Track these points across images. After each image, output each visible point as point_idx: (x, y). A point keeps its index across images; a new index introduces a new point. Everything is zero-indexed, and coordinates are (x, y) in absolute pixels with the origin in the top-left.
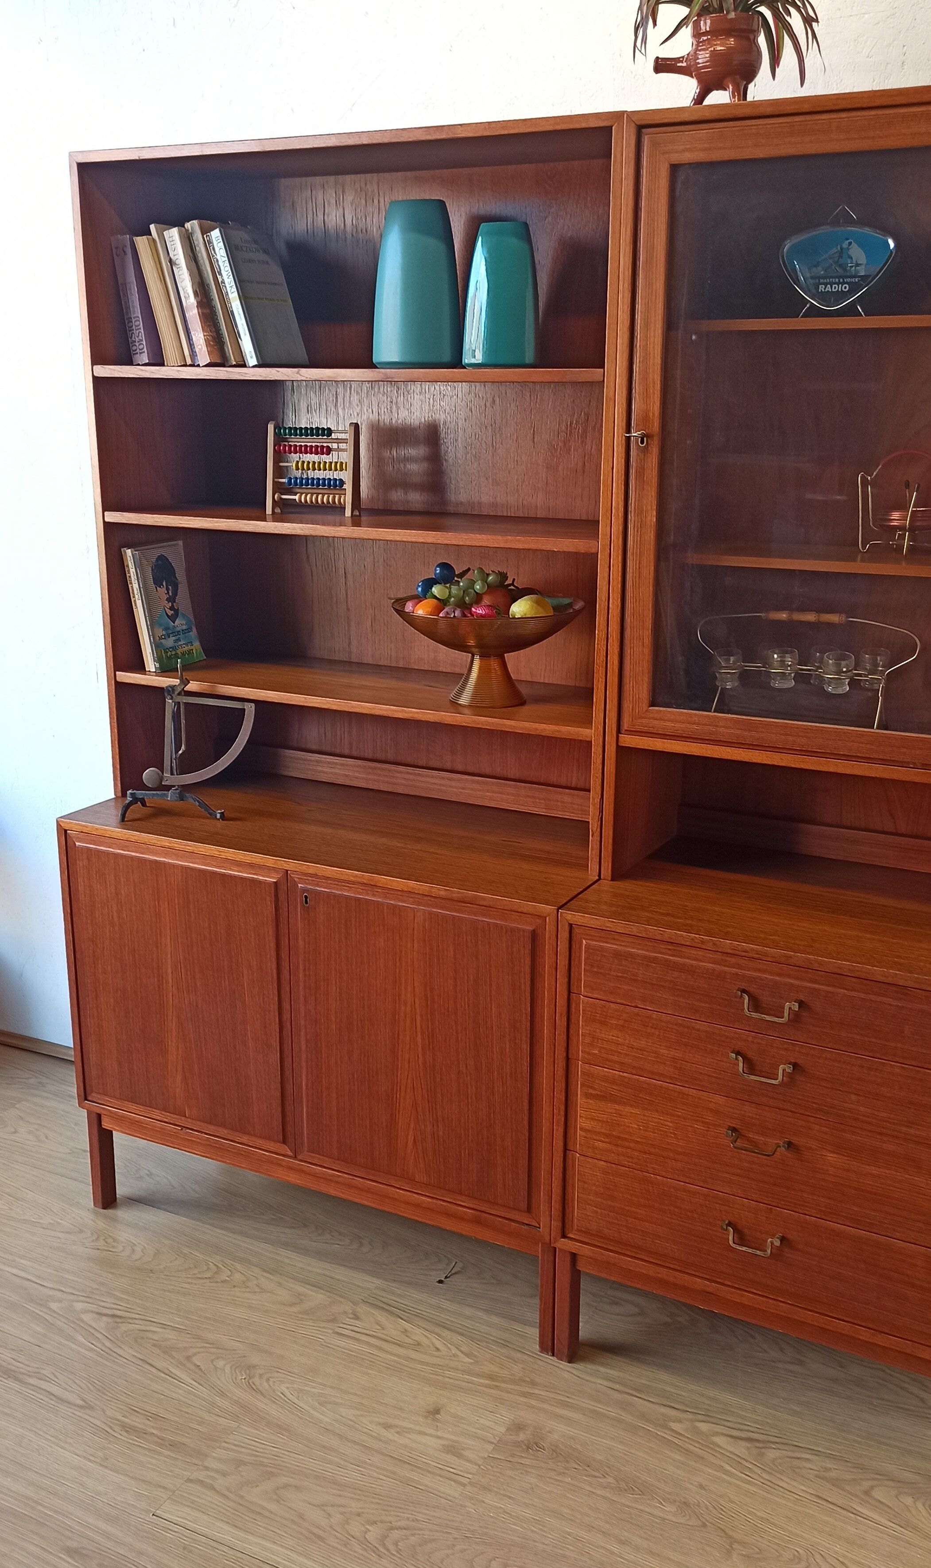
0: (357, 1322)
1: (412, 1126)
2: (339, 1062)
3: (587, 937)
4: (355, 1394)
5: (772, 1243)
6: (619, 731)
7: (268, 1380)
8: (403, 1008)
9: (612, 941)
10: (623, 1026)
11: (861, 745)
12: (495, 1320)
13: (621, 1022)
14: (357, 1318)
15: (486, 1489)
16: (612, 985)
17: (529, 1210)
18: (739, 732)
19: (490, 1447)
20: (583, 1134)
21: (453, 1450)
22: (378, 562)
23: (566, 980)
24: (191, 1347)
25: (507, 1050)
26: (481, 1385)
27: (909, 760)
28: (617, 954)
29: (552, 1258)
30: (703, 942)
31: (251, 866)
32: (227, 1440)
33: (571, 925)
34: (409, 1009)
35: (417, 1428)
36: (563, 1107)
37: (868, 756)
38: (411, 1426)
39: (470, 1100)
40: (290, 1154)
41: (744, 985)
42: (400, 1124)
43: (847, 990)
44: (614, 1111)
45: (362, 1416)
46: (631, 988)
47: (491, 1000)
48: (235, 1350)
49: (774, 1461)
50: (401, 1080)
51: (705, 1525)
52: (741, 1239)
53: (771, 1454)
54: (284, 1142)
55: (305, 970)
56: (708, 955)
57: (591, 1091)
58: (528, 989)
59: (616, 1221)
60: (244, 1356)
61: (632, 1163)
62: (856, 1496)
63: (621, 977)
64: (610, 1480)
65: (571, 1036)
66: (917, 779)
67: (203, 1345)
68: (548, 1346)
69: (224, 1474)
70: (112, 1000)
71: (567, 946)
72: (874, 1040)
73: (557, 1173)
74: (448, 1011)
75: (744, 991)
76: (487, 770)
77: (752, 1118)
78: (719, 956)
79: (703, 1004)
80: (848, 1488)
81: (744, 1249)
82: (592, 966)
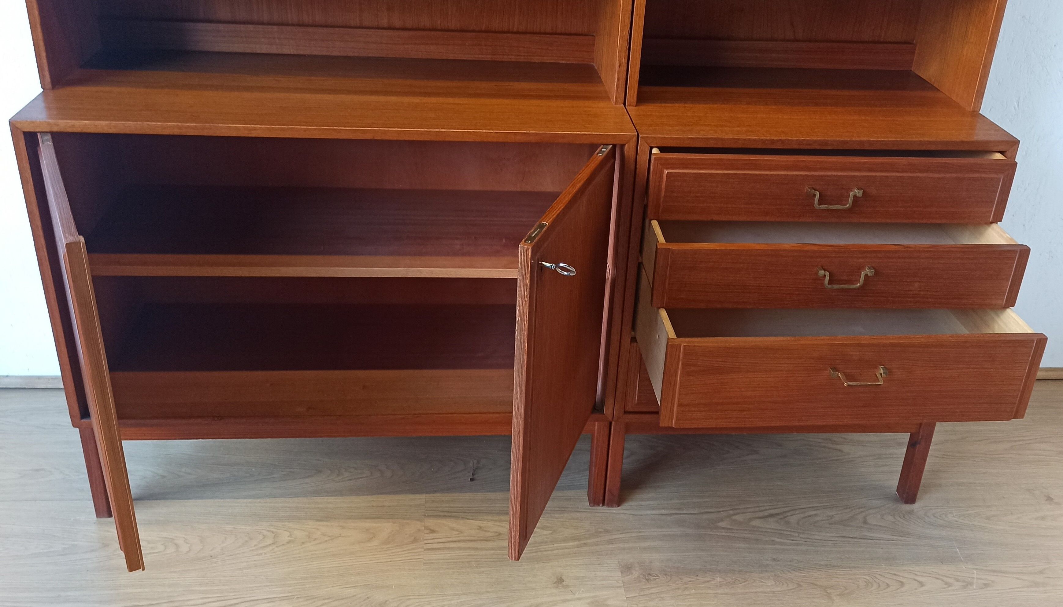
0: (435, 535)
4: (490, 592)
9: (693, 166)
14: (433, 531)
19: (622, 590)
26: (574, 547)
28: (697, 177)
36: (632, 309)
41: (811, 184)
43: (898, 172)
49: (798, 524)
51: (800, 585)
62: (861, 527)
68: (596, 499)
80: (852, 524)
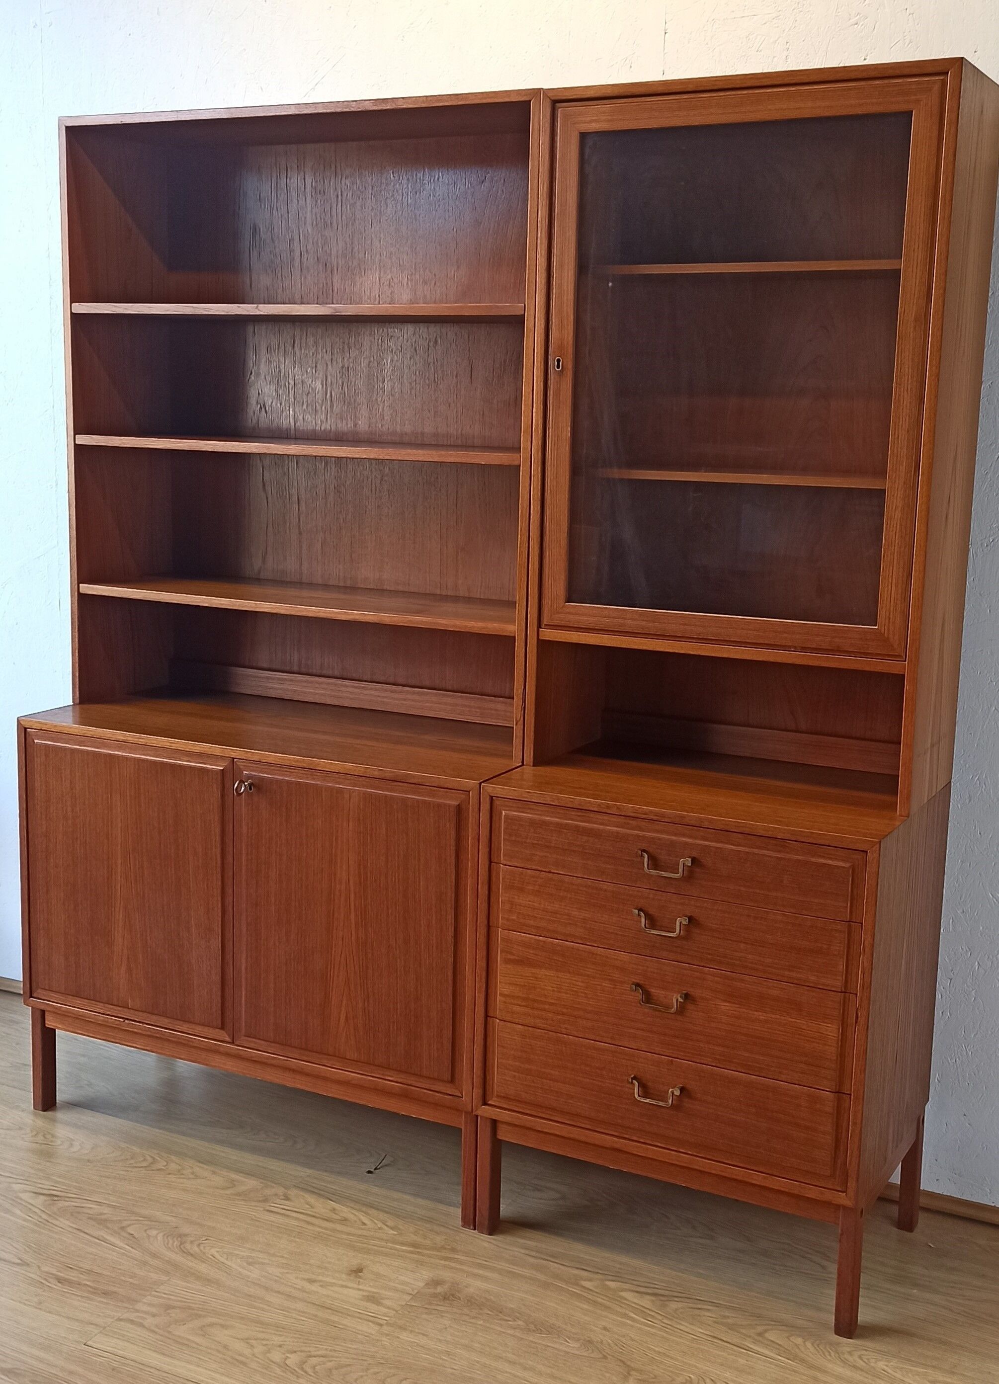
0: (287, 1202)
1: (344, 1003)
2: (277, 944)
3: (506, 808)
4: (282, 1257)
5: (673, 1093)
6: (539, 626)
7: (199, 1245)
8: (338, 886)
9: (528, 811)
10: (539, 891)
11: (749, 632)
12: (420, 1201)
13: (537, 888)
14: (287, 1199)
15: (403, 1328)
16: (528, 852)
17: (452, 1080)
18: (644, 623)
19: (408, 1298)
20: (503, 999)
21: (372, 1299)
22: (329, 488)
23: (488, 850)
24: (125, 1220)
25: (434, 922)
26: (403, 1251)
27: (790, 644)
28: (532, 823)
29: (473, 1129)
30: (608, 807)
31: (200, 756)
32: (157, 1290)
33: (491, 797)
34: (343, 887)
35: (340, 1282)
36: (484, 974)
37: (754, 641)
38: (334, 1281)
39: (399, 973)
40: (228, 1039)
41: (644, 846)
42: (333, 1002)
43: (733, 845)
44: (530, 975)
45: (287, 1273)
46: (545, 854)
47: (419, 874)
48: (167, 1223)
49: (676, 1310)
50: (334, 958)
51: (605, 1357)
52: (646, 1091)
53: (673, 1305)
54: (222, 1028)
55: (247, 854)
56: (612, 819)
57: (509, 957)
58: (453, 861)
59: (533, 1084)
60: (176, 1228)
61: (547, 1024)
62: (750, 1337)
63: (536, 844)
64: (520, 1323)
65: (491, 904)
66: (798, 662)
67: (136, 1218)
68: (470, 1221)
69: (154, 1316)
70: (62, 894)
71: (488, 817)
72: (757, 891)
73: (479, 1038)
74: (380, 886)
75: (644, 851)
76: (427, 683)
77: (654, 973)
78: (622, 820)
79: (608, 866)
80: (744, 1331)
81: (648, 1101)
82: (510, 835)
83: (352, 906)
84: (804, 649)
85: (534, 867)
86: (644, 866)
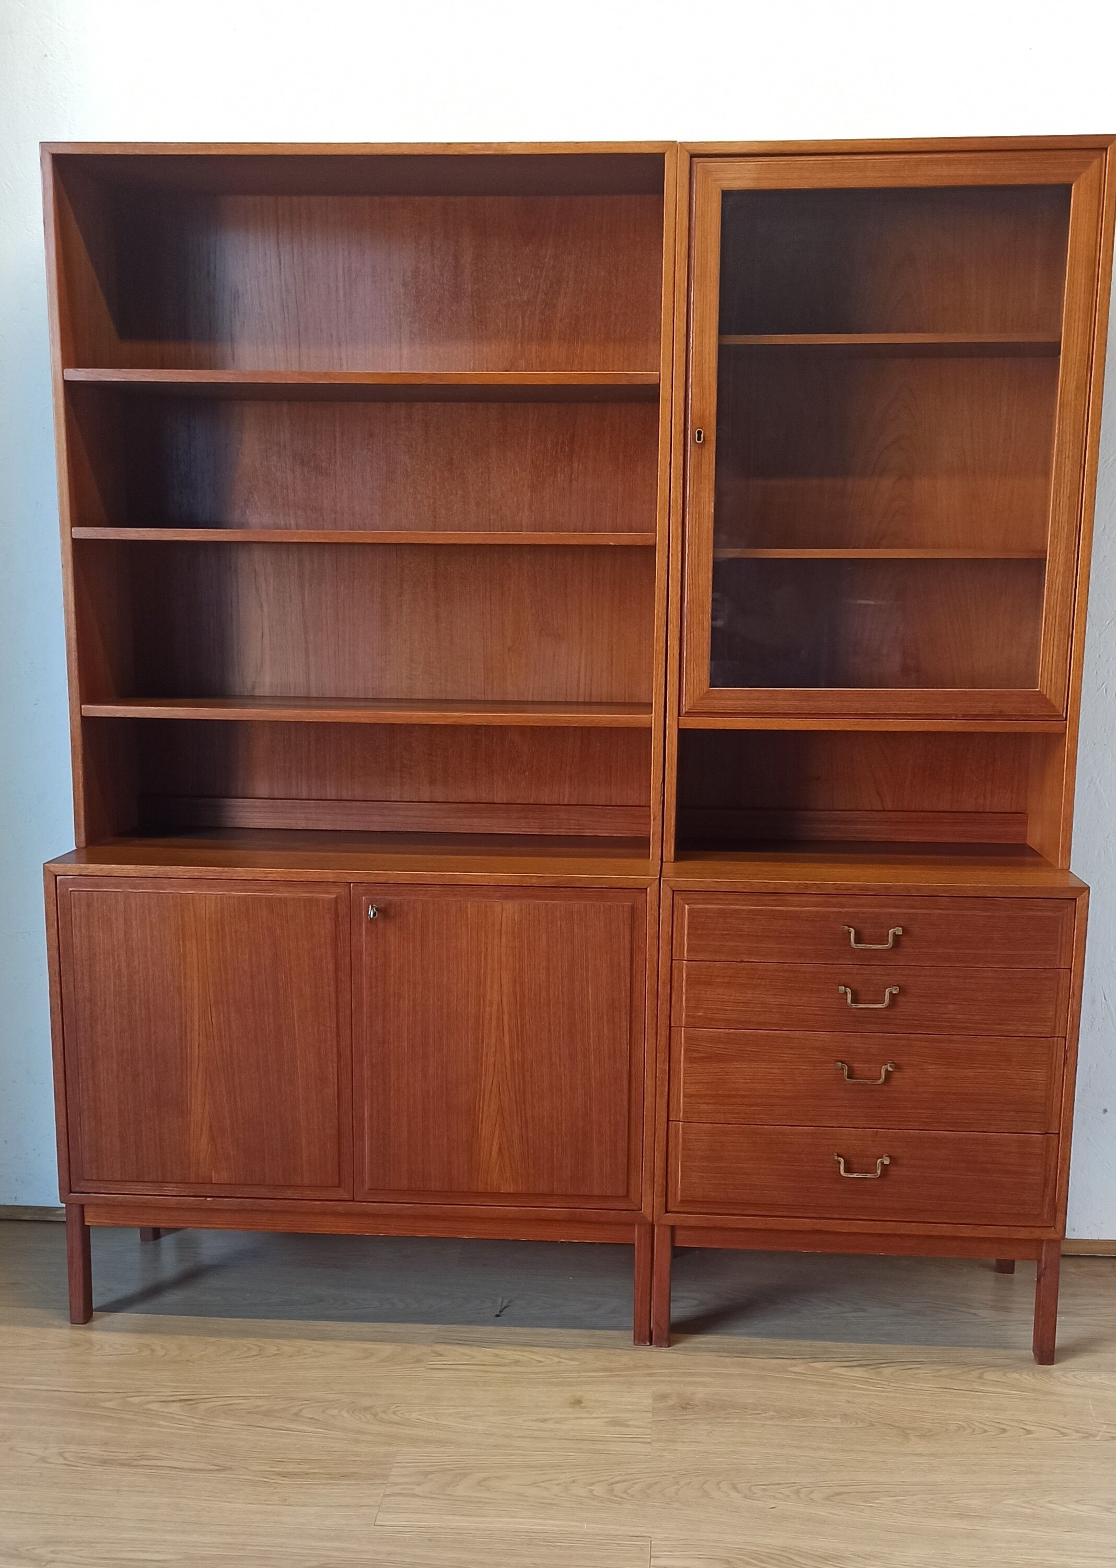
0: (442, 1358)
1: (497, 1134)
2: (411, 1082)
3: (689, 902)
5: (882, 1163)
6: (679, 715)
8: (488, 1009)
9: (717, 902)
10: (729, 983)
11: (910, 703)
13: (727, 980)
14: (439, 1355)
15: (672, 1441)
16: (717, 944)
17: (627, 1195)
18: (797, 703)
19: (650, 1415)
20: (688, 1101)
21: (617, 1423)
23: (669, 947)
24: (291, 1407)
25: (606, 1031)
28: (721, 913)
29: (649, 1239)
30: (807, 886)
31: (305, 885)
32: (397, 1461)
33: (676, 892)
34: (495, 1007)
35: (571, 1415)
36: (666, 1078)
38: (564, 1416)
39: (563, 1092)
40: (348, 1197)
41: (849, 921)
42: (483, 1135)
43: (942, 909)
44: (720, 1070)
45: (511, 1419)
46: (736, 944)
47: (587, 983)
48: (337, 1400)
50: (484, 1087)
52: (853, 1166)
54: (339, 1186)
55: (369, 988)
56: (811, 899)
57: (695, 1055)
58: (628, 964)
59: (723, 1182)
60: (352, 1403)
61: (739, 1119)
63: (725, 934)
64: (772, 1413)
65: (674, 1003)
66: (959, 729)
67: (301, 1403)
68: (641, 1340)
69: (418, 1484)
70: (115, 1066)
71: (670, 914)
72: (967, 951)
73: (662, 1146)
74: (540, 1003)
75: (850, 927)
77: (860, 1047)
78: (824, 899)
79: (808, 947)
80: (963, 1378)
81: (855, 1175)
82: (695, 929)
83: (506, 1029)
84: (966, 717)
85: (724, 959)
86: (850, 942)
